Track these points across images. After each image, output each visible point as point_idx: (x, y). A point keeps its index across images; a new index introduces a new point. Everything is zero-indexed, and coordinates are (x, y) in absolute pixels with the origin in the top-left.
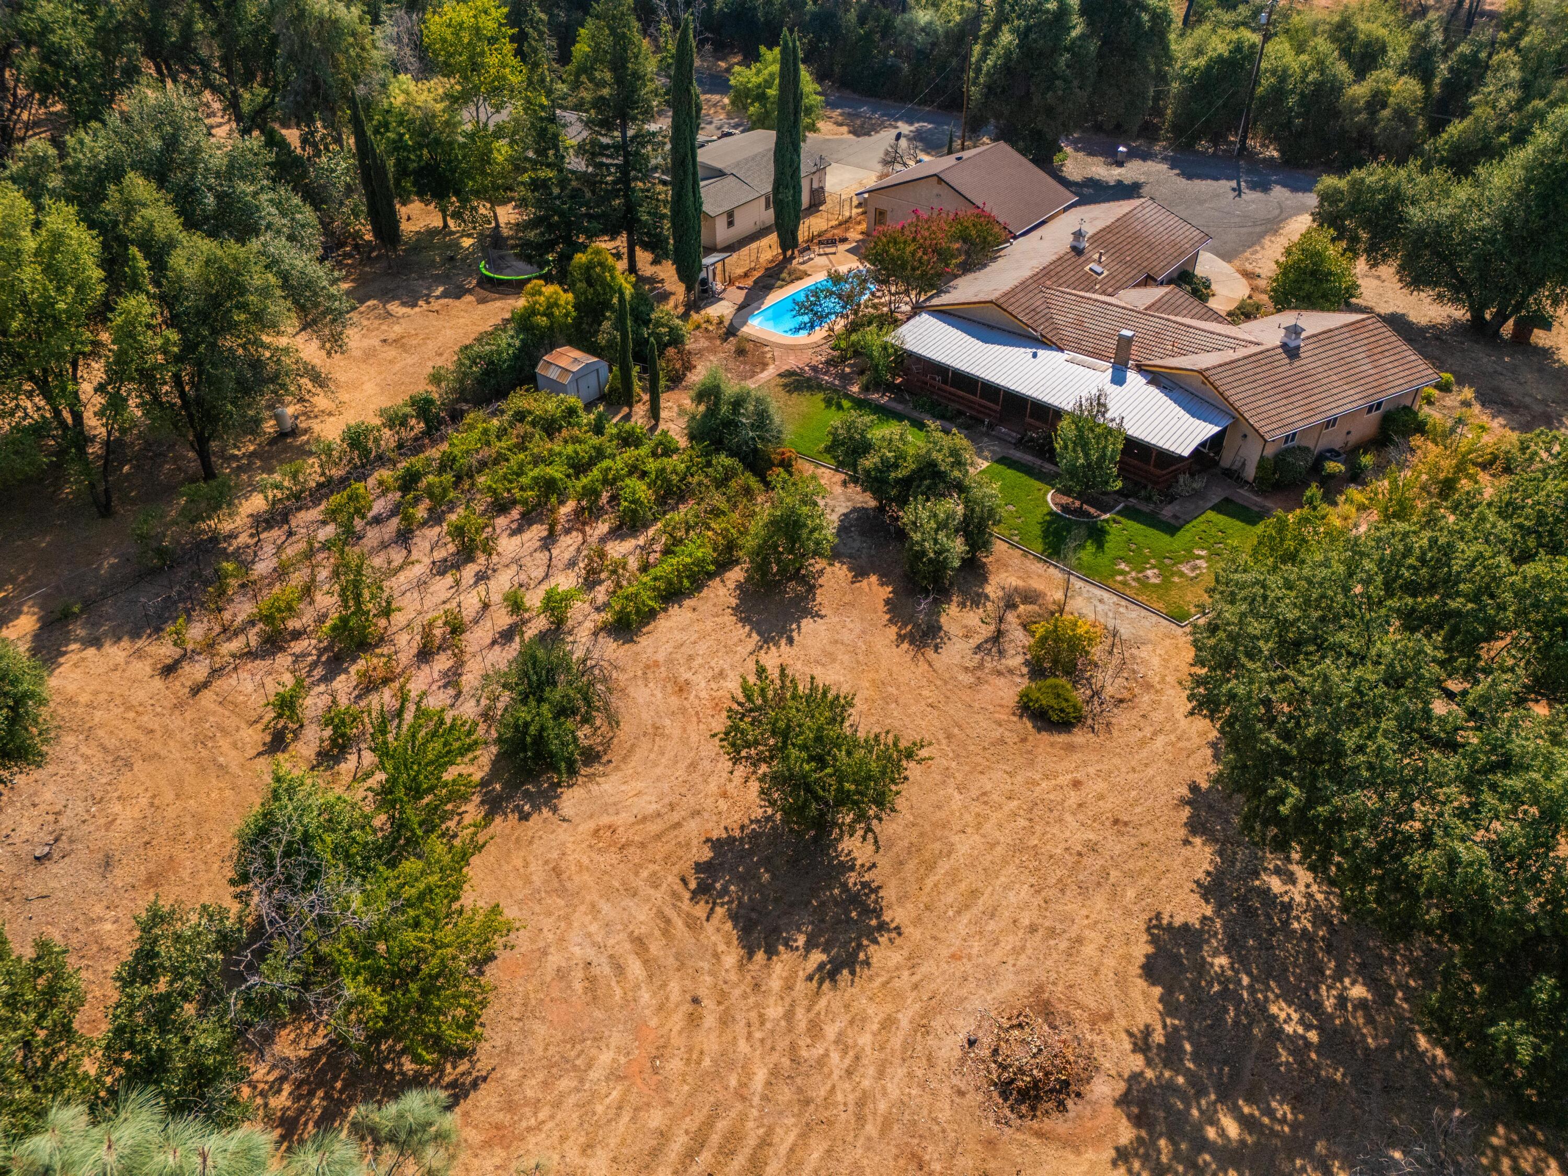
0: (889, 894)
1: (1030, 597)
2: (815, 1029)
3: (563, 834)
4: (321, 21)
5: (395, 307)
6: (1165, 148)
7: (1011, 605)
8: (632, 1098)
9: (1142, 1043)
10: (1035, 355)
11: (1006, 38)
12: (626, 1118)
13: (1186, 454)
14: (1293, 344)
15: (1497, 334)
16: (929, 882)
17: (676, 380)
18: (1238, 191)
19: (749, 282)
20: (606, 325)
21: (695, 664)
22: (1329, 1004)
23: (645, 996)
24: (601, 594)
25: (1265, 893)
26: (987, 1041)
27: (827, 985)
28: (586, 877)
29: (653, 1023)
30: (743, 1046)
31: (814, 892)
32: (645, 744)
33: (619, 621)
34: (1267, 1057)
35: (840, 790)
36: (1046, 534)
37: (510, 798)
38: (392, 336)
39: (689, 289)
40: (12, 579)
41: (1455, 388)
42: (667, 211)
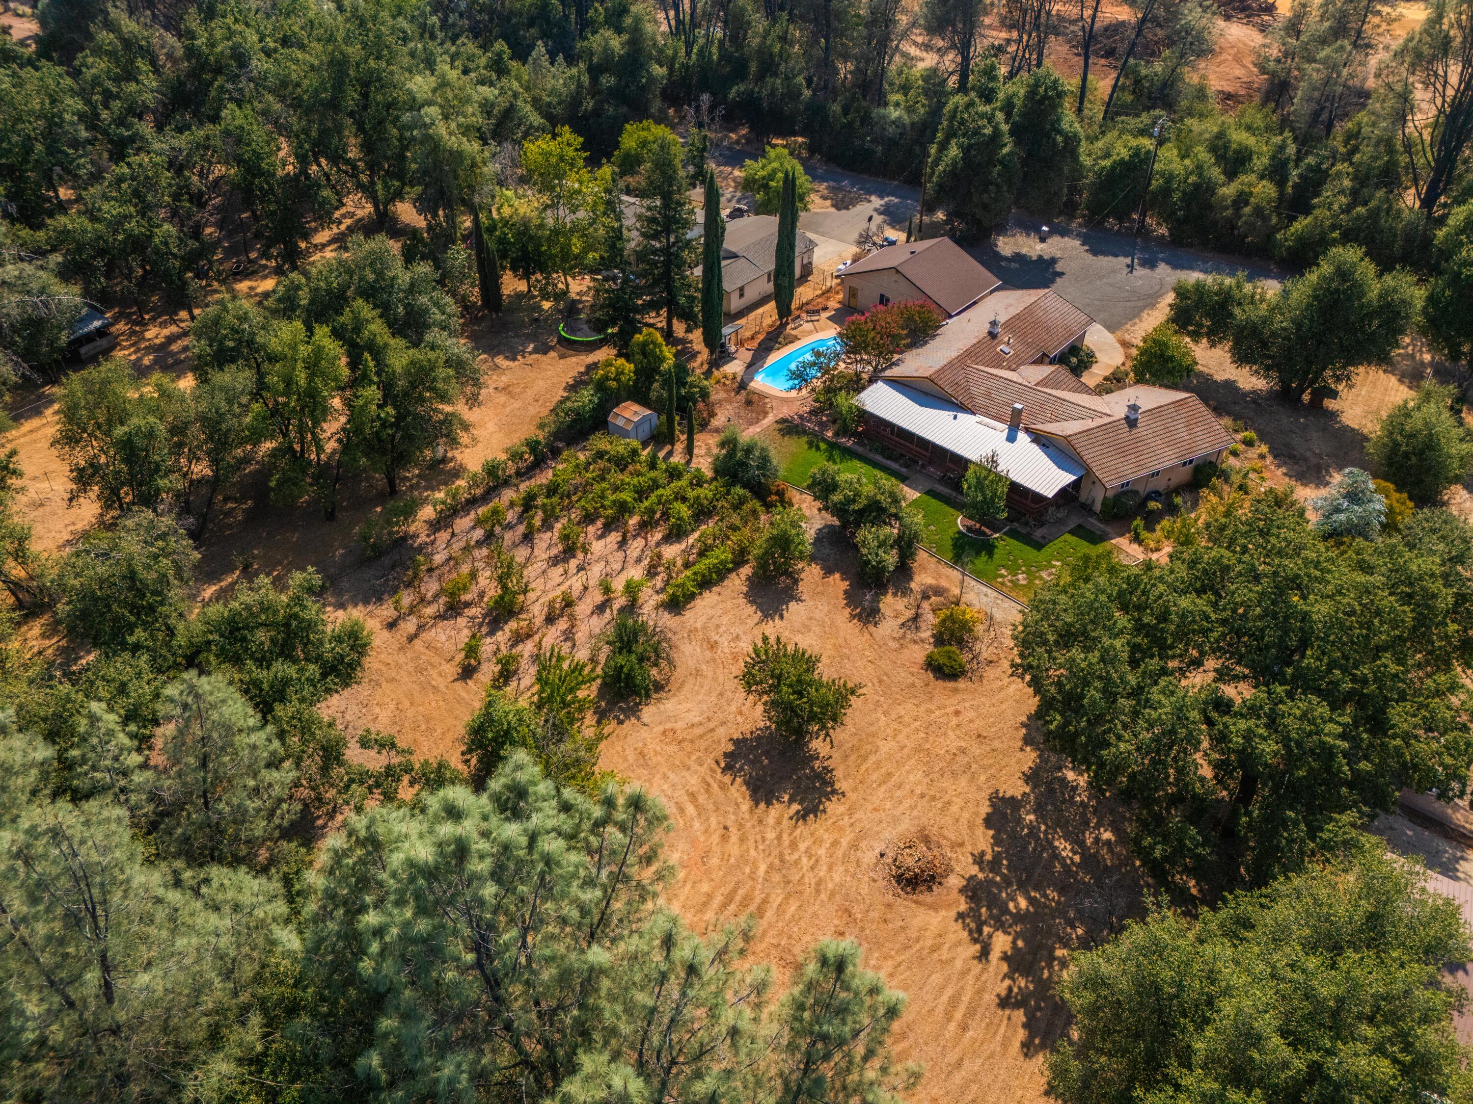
0: (839, 773)
1: (938, 591)
2: (793, 845)
3: (644, 733)
4: (451, 152)
5: (500, 361)
6: (1080, 225)
7: (926, 597)
8: (692, 877)
9: (979, 859)
10: (955, 417)
11: (954, 151)
12: (688, 886)
13: (1050, 496)
14: (1132, 417)
15: (1299, 399)
16: (863, 768)
17: (704, 425)
18: (1131, 267)
19: (755, 344)
20: (656, 385)
21: (721, 630)
22: (1089, 841)
23: (697, 825)
24: (659, 582)
25: (1063, 780)
26: (890, 854)
27: (801, 822)
28: (659, 758)
29: (702, 839)
30: (753, 853)
31: (794, 771)
32: (691, 680)
33: (671, 601)
34: (1049, 867)
35: (811, 711)
36: (955, 546)
37: (611, 711)
38: (501, 385)
39: (712, 352)
40: (280, 563)
41: (1257, 443)
42: (699, 295)
